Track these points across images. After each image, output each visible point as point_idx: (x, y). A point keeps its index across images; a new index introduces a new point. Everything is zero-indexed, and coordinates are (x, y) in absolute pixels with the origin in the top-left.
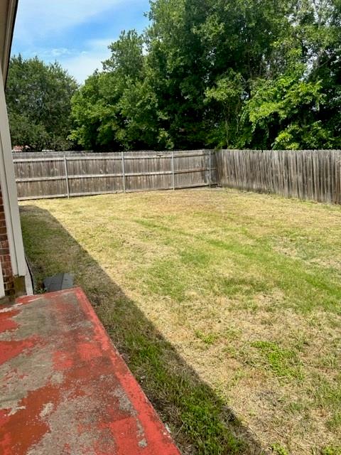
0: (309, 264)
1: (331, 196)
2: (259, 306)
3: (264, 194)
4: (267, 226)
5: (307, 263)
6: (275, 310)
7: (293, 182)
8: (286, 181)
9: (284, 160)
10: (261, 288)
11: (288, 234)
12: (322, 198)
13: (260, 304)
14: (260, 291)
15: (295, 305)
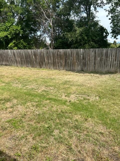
0: (25, 88)
1: (31, 65)
2: (8, 107)
3: (8, 66)
4: (10, 77)
5: (24, 88)
6: (14, 107)
7: (17, 61)
8: (15, 61)
9: (13, 53)
10: (8, 100)
11: (17, 79)
12: (28, 66)
13: (8, 106)
14: (8, 102)
15: (21, 103)
